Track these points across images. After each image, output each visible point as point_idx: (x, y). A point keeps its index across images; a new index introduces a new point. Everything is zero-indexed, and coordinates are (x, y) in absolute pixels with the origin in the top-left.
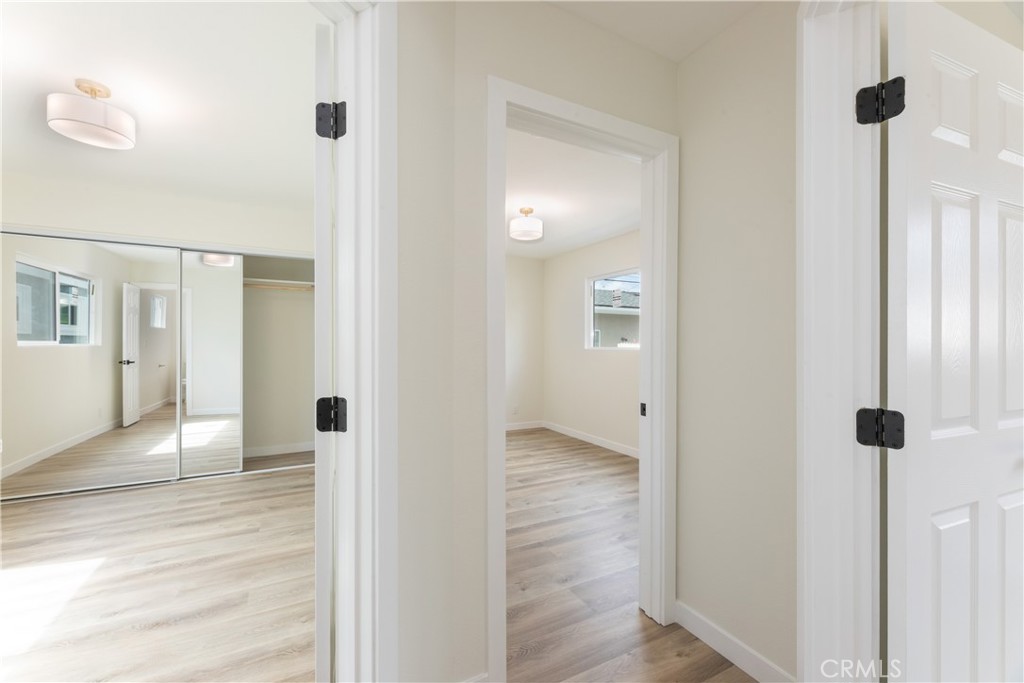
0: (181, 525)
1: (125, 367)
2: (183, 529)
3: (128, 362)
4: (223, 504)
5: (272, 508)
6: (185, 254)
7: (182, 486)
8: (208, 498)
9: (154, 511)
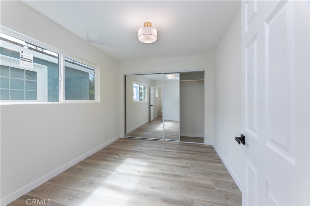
0: (166, 157)
1: (151, 106)
2: (167, 159)
3: (152, 105)
4: (176, 152)
5: (192, 159)
6: (165, 75)
7: (165, 142)
8: (172, 149)
9: (159, 149)
